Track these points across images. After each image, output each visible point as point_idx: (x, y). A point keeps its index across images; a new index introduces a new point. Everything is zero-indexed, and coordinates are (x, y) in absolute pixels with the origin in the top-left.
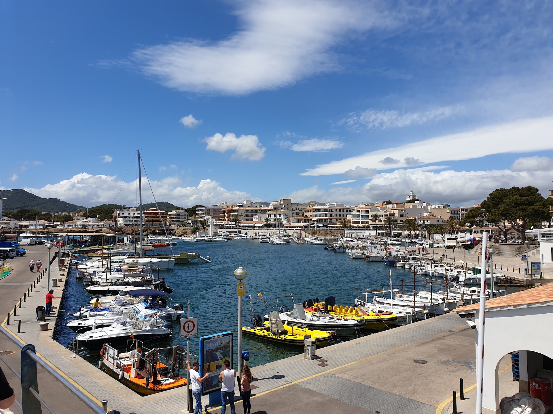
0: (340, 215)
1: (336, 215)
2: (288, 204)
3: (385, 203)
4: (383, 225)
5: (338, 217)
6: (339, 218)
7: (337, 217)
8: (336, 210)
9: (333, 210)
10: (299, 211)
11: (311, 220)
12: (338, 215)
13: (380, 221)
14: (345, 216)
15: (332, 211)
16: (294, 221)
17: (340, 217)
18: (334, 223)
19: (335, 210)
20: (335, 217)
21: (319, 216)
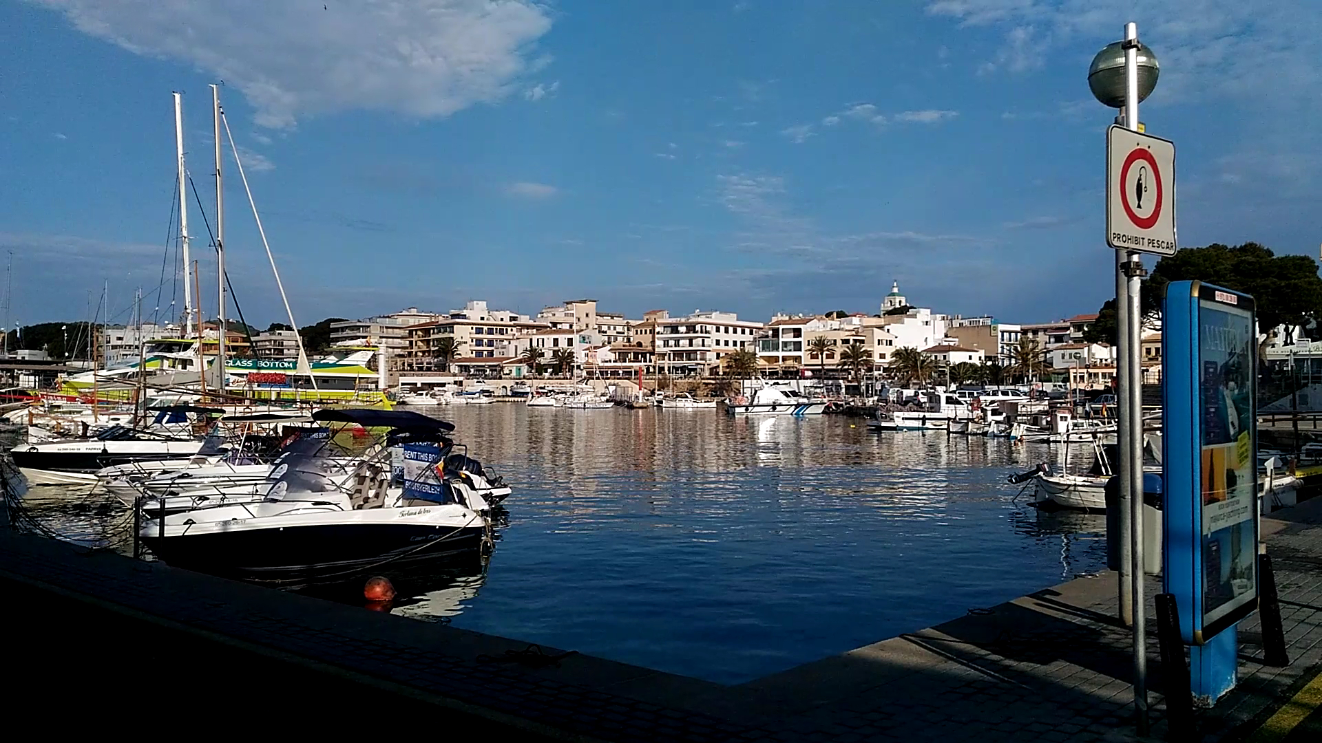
0: (727, 343)
1: (718, 343)
2: (587, 315)
3: (835, 315)
4: (838, 365)
5: (722, 346)
6: (722, 351)
7: (718, 347)
8: (718, 330)
9: (709, 329)
10: (618, 332)
11: (652, 353)
12: (722, 343)
13: (830, 356)
15: (707, 332)
16: (606, 358)
17: (727, 348)
19: (715, 330)
20: (714, 347)
21: (672, 343)
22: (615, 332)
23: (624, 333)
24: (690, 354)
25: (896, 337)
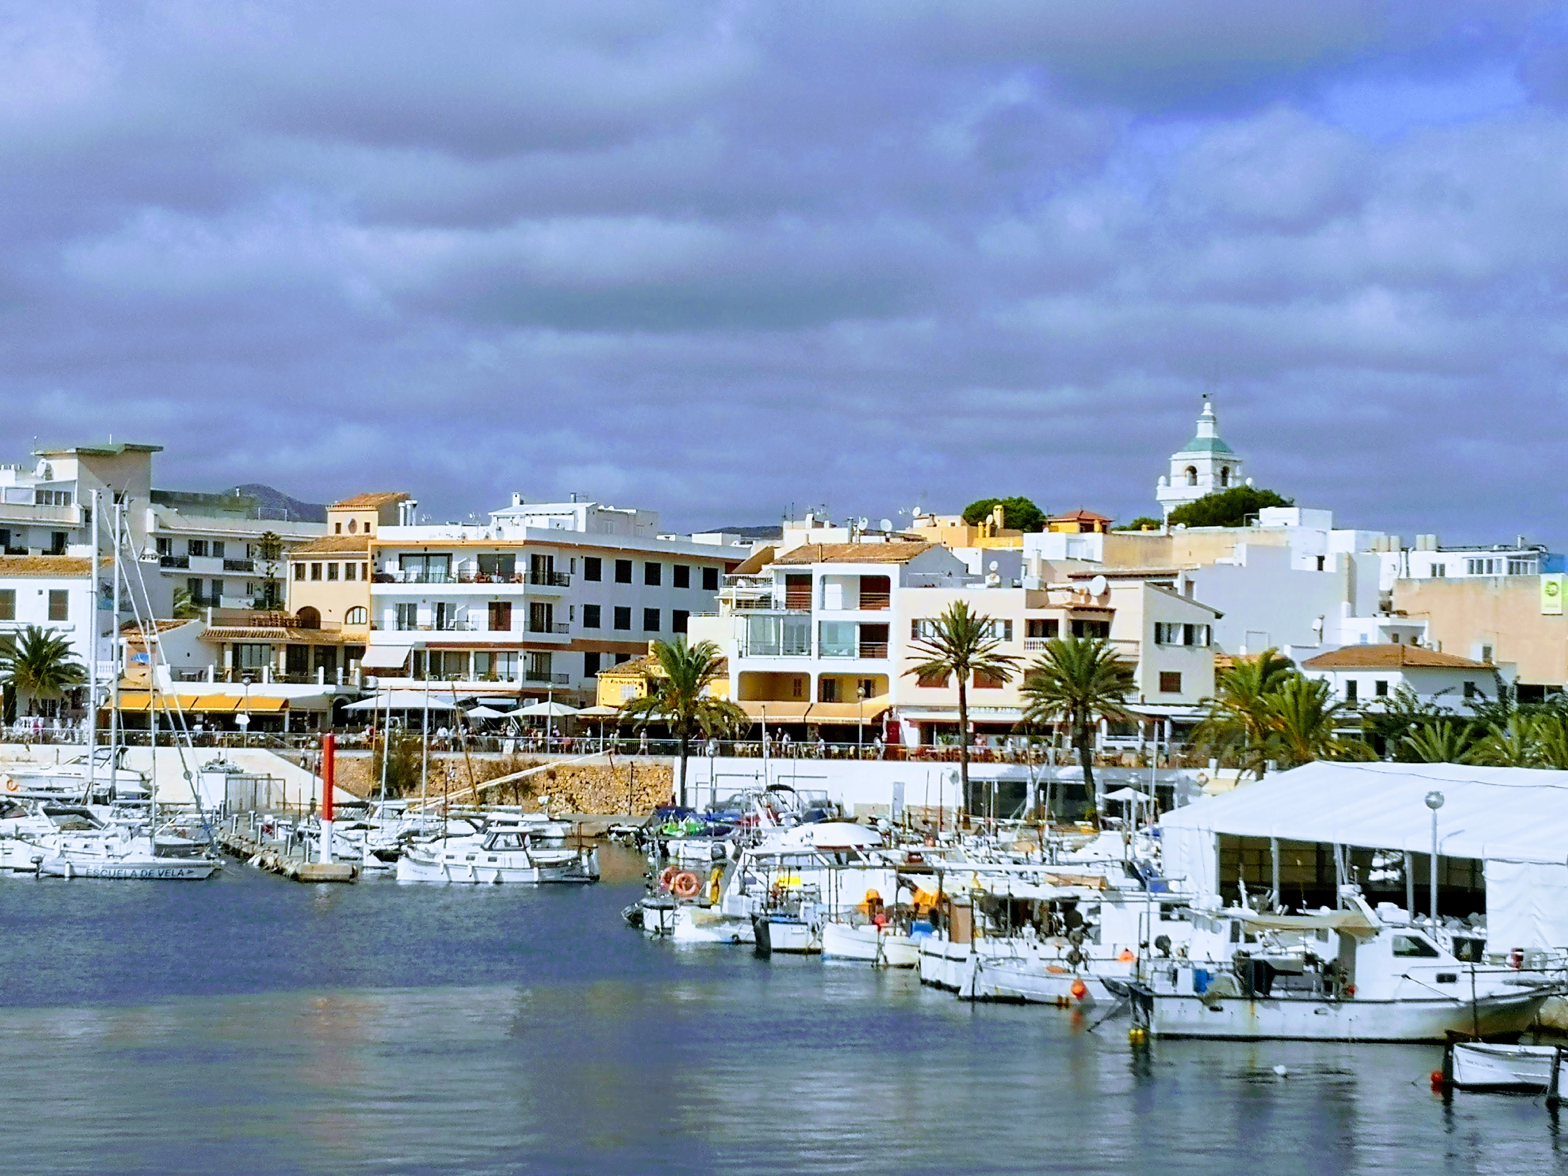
0: (622, 618)
1: (592, 616)
3: (997, 516)
5: (606, 631)
6: (610, 647)
7: (592, 634)
8: (593, 570)
9: (560, 566)
10: (230, 565)
11: (358, 651)
12: (607, 617)
13: (991, 679)
14: (666, 621)
15: (553, 579)
16: (189, 666)
17: (622, 636)
18: (572, 686)
19: (580, 566)
20: (578, 631)
21: (425, 615)
22: (220, 561)
23: (249, 567)
24: (492, 656)
25: (1219, 616)
